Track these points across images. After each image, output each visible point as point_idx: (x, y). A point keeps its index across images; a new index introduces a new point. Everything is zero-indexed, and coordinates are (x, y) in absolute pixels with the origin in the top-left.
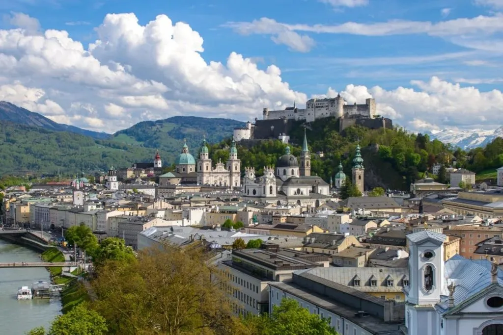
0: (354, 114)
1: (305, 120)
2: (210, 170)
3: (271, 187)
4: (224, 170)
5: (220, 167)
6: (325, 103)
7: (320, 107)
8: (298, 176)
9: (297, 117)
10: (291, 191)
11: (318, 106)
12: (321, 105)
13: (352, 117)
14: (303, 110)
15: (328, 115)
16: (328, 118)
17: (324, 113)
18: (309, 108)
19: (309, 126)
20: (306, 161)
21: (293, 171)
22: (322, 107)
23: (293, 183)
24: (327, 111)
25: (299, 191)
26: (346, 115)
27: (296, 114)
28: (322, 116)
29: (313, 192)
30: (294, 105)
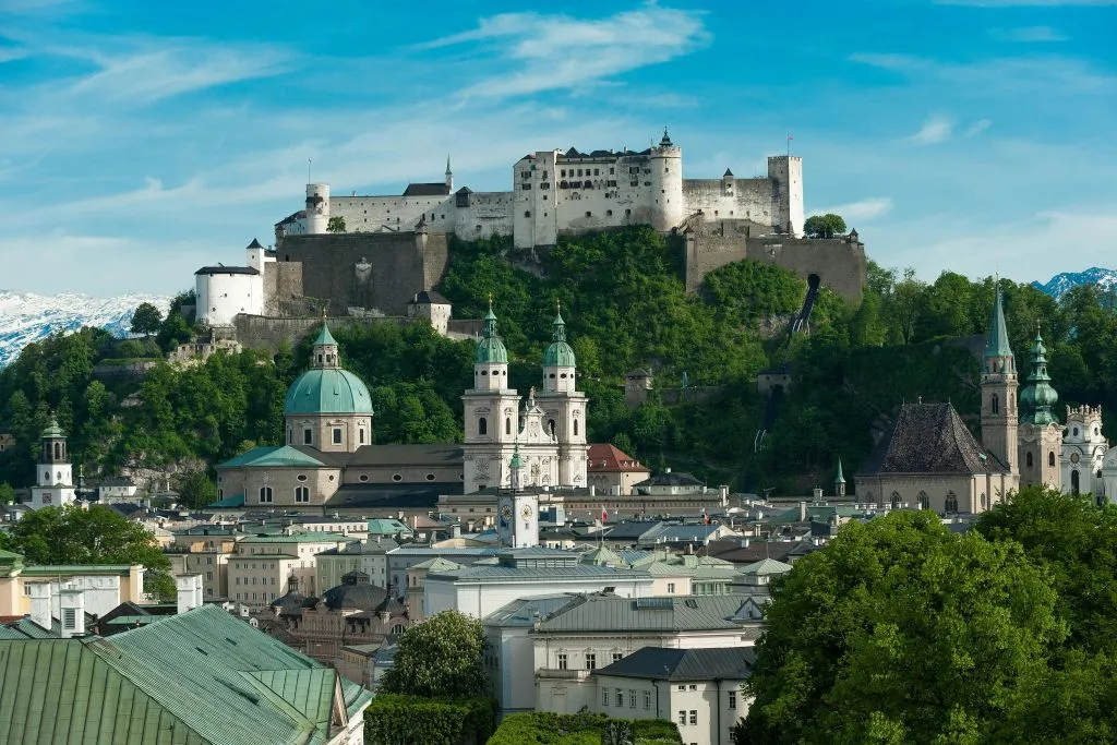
0: (724, 215)
1: (511, 239)
6: (604, 169)
7: (577, 185)
9: (470, 224)
11: (568, 179)
12: (584, 179)
13: (720, 230)
14: (499, 197)
15: (617, 220)
16: (612, 231)
18: (527, 187)
19: (530, 262)
22: (588, 185)
24: (612, 203)
26: (695, 221)
27: (464, 212)
28: (588, 225)
30: (449, 173)
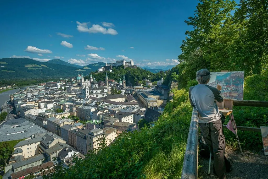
1: (116, 66)
2: (84, 81)
3: (87, 91)
4: (88, 81)
5: (87, 81)
8: (97, 87)
9: (114, 65)
10: (95, 92)
13: (127, 65)
17: (120, 64)
20: (107, 80)
21: (95, 86)
23: (95, 89)
25: (97, 92)
26: (126, 65)
29: (102, 91)
